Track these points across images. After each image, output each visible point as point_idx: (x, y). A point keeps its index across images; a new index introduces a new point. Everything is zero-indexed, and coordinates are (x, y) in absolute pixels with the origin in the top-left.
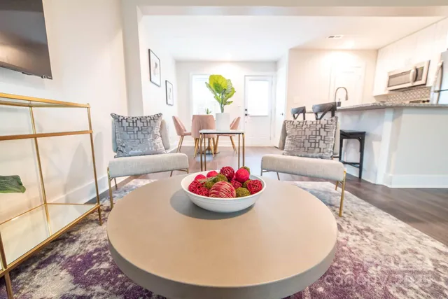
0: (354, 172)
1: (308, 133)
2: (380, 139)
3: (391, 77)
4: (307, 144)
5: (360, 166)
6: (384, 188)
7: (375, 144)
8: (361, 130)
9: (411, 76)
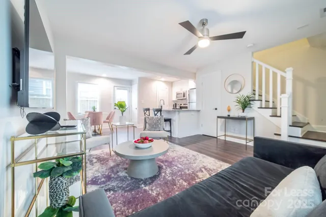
0: (169, 134)
1: (155, 122)
2: (175, 121)
3: (177, 94)
4: (155, 126)
5: (170, 131)
6: (179, 139)
7: (174, 123)
8: (170, 118)
9: (182, 95)
